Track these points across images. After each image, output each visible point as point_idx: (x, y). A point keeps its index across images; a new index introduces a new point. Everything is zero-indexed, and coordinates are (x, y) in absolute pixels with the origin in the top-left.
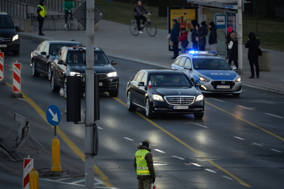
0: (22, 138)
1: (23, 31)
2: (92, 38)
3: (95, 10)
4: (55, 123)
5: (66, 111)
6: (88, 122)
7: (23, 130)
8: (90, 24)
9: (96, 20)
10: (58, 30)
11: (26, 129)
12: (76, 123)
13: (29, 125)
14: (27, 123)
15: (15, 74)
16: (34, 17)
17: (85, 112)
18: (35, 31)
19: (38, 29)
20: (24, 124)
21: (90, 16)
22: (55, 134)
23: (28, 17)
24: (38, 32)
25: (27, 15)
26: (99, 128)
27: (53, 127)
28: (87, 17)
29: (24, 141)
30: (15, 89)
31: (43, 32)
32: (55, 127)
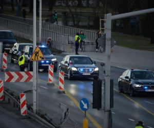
0: (65, 119)
1: (66, 52)
2: (109, 57)
3: (111, 39)
4: (85, 110)
5: (92, 102)
6: (106, 109)
7: (65, 113)
8: (108, 48)
9: (112, 45)
10: (88, 51)
11: (67, 113)
12: (99, 109)
13: (69, 111)
14: (68, 109)
15: (60, 78)
16: (73, 43)
17: (104, 103)
18: (73, 52)
19: (75, 51)
20: (66, 110)
21: (108, 43)
22: (85, 116)
23: (69, 43)
24: (75, 53)
25: (69, 41)
26: (113, 113)
27: (84, 112)
28: (106, 43)
29: (66, 120)
30: (60, 88)
31: (78, 53)
32: (85, 112)
